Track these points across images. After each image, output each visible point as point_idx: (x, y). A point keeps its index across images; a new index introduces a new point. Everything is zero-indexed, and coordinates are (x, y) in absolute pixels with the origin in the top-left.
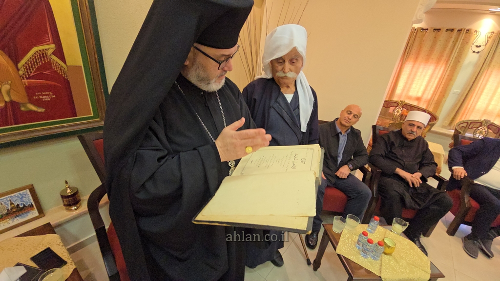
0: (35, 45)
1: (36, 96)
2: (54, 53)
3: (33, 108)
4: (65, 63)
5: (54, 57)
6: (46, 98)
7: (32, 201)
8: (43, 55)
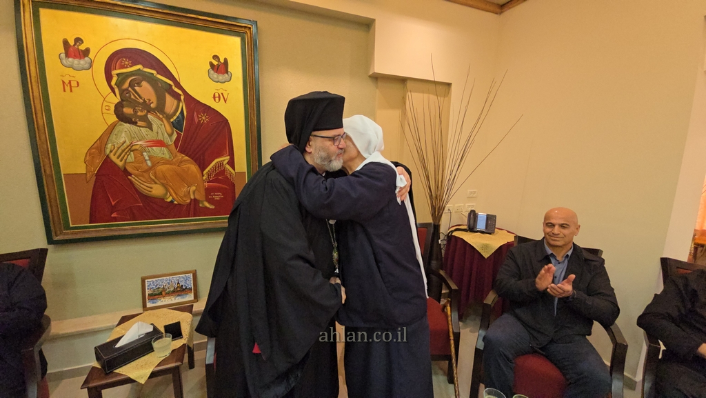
0: (217, 157)
1: (212, 196)
2: (228, 163)
3: (207, 205)
4: (234, 169)
5: (228, 166)
6: (217, 198)
7: (192, 285)
8: (221, 164)
